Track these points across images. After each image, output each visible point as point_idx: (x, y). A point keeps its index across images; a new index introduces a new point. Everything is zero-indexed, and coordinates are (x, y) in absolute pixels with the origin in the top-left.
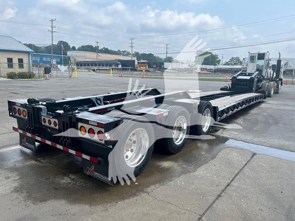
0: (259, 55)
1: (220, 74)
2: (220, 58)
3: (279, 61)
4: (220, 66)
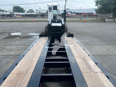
0: (54, 6)
1: (28, 17)
2: (24, 9)
3: (65, 11)
4: (25, 13)
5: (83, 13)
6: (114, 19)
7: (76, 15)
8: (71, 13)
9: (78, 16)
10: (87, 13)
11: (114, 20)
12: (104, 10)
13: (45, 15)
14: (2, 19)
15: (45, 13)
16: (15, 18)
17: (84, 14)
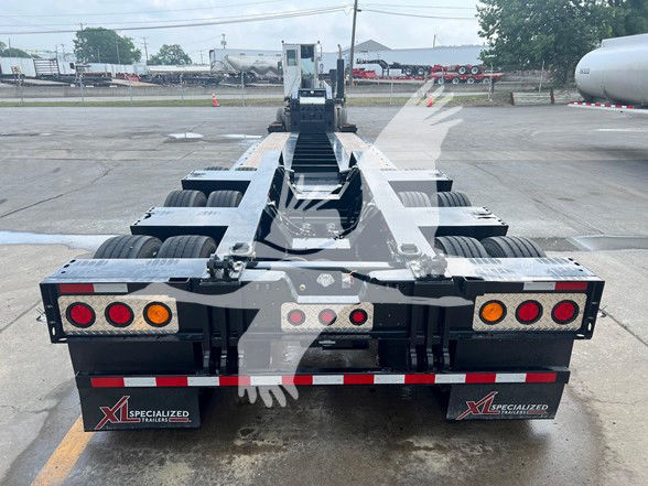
0: (303, 47)
3: (341, 64)
5: (438, 68)
6: (552, 95)
7: (408, 77)
8: (384, 65)
9: (413, 81)
10: (457, 69)
11: (552, 99)
12: (508, 57)
13: (257, 76)
14: (62, 94)
15: (253, 68)
16: (122, 91)
17: (445, 70)
